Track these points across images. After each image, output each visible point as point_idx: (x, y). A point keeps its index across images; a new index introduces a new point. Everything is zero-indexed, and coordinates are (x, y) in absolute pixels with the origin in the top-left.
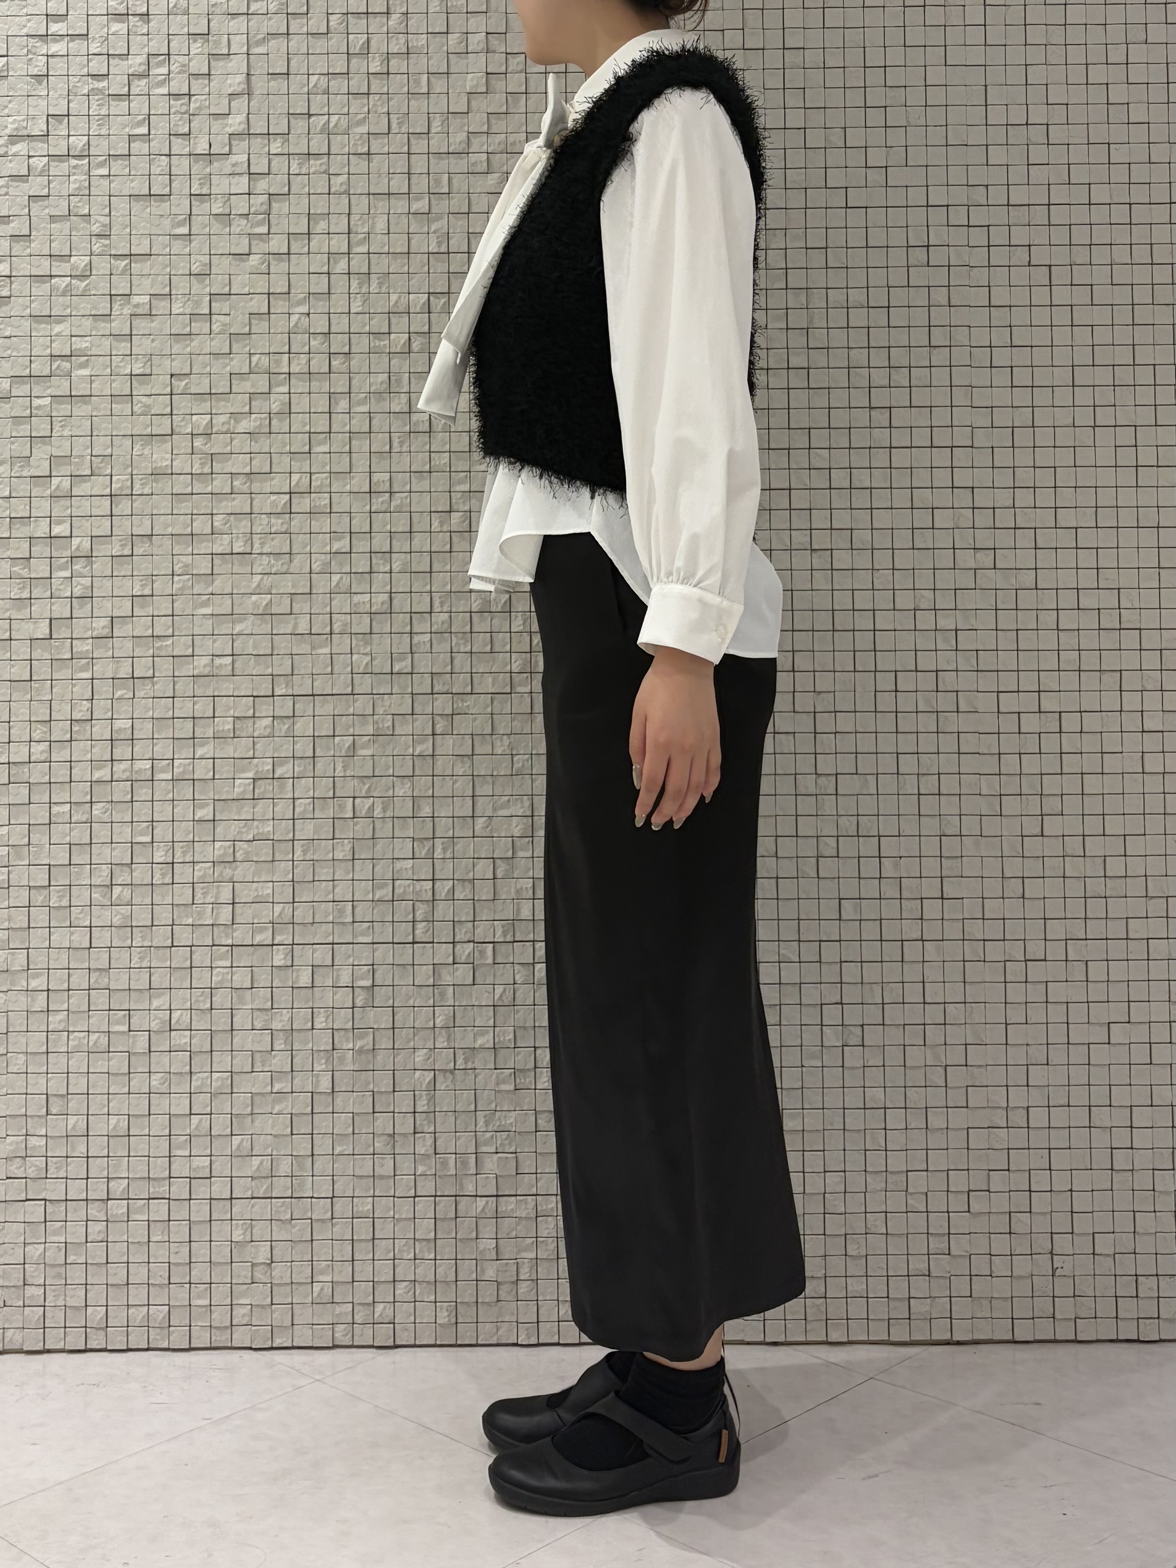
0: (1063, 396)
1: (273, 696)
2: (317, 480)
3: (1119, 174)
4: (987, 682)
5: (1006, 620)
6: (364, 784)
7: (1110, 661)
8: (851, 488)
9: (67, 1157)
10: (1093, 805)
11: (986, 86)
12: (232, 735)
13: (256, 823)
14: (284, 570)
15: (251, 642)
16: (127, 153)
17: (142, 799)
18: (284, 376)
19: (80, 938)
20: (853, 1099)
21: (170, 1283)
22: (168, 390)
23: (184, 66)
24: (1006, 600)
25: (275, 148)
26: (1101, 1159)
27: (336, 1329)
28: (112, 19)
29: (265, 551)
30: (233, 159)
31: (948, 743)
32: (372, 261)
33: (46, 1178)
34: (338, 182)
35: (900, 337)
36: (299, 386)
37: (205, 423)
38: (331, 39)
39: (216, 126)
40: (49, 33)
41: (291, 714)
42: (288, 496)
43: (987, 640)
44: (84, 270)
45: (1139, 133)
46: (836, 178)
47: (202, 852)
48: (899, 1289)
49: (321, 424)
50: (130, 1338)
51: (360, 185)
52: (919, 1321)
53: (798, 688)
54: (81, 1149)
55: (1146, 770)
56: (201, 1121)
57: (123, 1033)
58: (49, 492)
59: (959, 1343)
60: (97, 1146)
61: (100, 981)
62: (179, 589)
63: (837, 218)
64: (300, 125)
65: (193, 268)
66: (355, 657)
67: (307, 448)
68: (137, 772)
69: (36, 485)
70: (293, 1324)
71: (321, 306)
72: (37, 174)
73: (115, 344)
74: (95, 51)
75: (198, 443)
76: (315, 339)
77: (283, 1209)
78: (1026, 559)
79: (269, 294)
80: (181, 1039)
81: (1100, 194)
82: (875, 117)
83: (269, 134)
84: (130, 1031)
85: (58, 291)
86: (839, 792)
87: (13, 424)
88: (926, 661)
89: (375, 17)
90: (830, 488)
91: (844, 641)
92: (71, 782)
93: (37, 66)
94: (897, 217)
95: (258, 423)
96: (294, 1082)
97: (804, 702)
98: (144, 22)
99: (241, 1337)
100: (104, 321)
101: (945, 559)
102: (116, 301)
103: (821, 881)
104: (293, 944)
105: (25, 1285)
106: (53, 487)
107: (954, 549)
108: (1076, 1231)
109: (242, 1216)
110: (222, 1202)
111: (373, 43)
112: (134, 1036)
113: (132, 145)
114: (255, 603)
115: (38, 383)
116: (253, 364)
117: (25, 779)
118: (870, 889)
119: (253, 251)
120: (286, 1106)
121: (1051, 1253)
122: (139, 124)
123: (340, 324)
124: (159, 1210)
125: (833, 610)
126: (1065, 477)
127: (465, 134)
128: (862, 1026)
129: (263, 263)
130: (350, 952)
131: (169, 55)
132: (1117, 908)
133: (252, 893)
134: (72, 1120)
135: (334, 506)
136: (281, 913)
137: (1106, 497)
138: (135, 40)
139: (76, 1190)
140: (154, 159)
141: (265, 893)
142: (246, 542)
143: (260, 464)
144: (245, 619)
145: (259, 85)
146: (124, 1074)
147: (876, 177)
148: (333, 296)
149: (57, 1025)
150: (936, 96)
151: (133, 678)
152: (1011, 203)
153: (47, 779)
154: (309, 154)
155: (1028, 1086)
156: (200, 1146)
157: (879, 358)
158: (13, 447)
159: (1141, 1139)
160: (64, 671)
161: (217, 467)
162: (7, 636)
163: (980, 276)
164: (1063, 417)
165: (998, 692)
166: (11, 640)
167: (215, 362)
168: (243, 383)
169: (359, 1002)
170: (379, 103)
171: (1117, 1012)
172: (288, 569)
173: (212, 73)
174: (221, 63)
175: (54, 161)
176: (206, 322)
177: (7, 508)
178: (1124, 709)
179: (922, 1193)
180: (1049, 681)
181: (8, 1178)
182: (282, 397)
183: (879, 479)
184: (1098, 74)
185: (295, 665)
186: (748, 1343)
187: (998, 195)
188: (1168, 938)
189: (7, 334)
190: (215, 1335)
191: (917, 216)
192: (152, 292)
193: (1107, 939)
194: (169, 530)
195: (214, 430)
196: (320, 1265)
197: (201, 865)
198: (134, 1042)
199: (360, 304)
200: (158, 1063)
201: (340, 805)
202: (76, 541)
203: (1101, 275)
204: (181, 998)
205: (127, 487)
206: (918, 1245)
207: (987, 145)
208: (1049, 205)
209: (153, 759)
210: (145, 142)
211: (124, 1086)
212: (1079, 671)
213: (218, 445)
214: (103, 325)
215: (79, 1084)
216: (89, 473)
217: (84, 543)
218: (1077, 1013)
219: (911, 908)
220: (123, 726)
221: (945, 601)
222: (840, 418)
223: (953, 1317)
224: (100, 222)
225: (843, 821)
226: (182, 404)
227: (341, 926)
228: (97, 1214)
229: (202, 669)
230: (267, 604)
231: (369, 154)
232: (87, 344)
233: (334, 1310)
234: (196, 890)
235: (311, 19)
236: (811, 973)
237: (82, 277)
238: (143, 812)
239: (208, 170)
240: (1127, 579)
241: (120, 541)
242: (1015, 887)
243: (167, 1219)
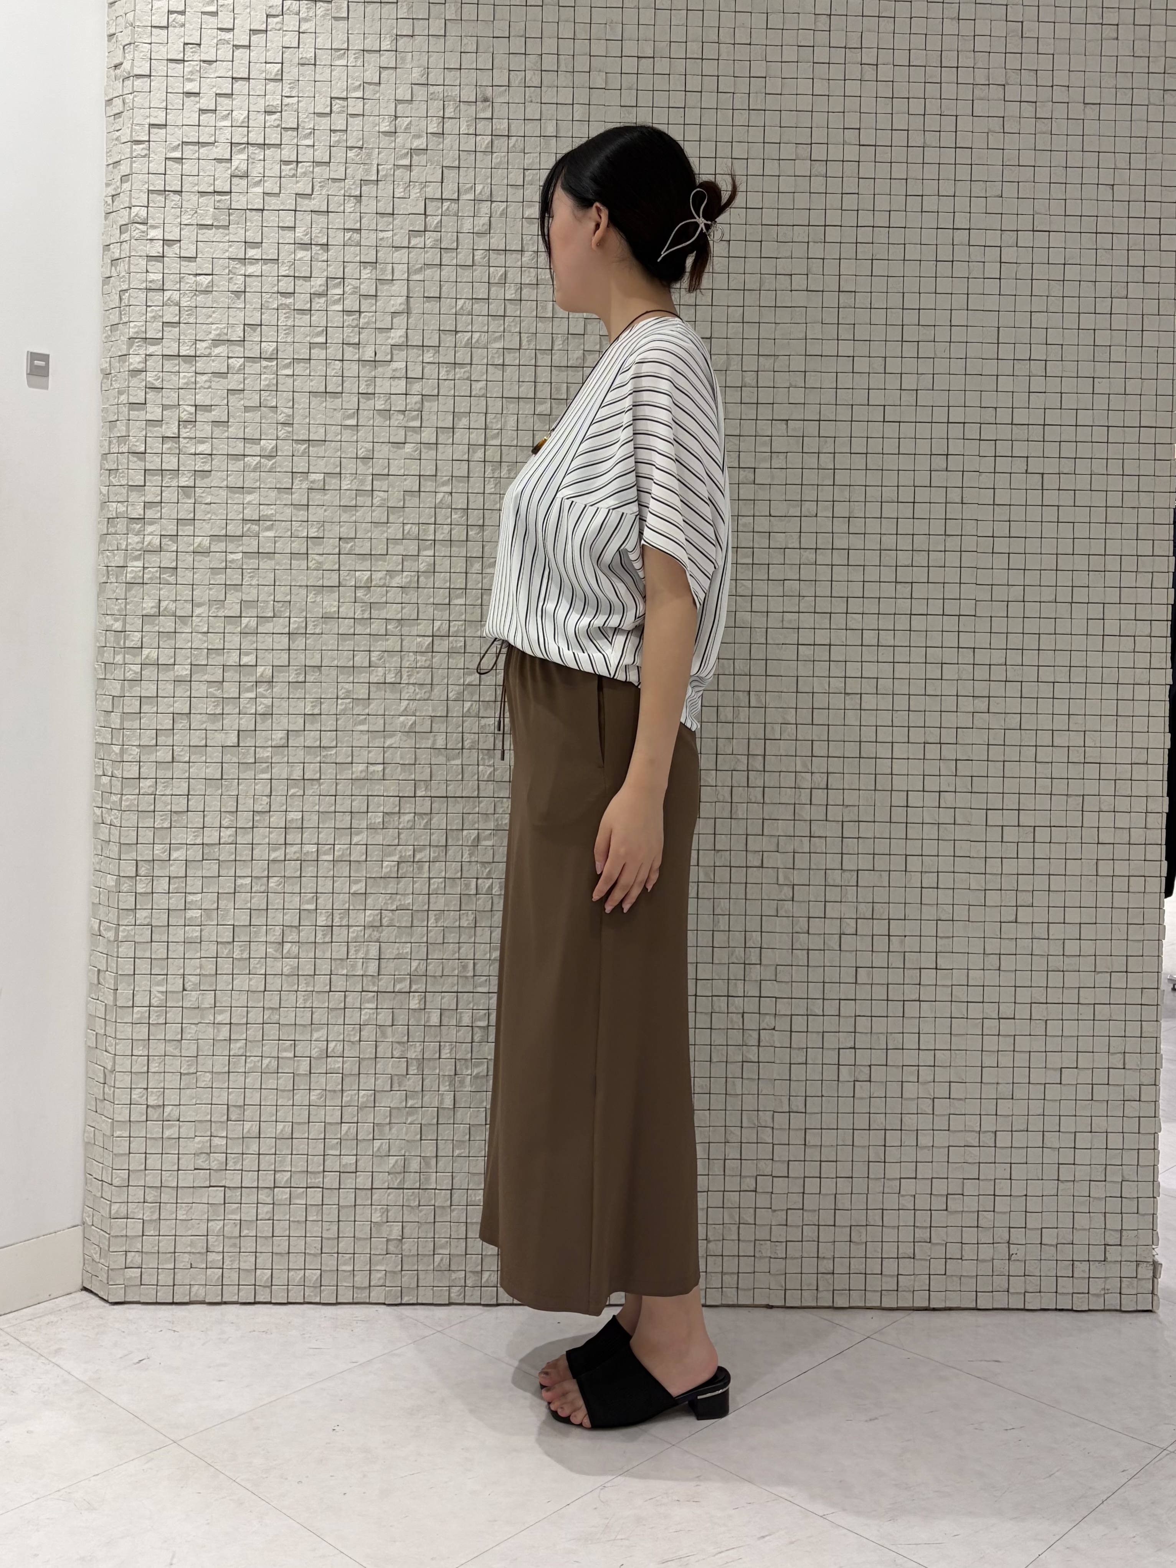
0: (1048, 578)
1: (415, 797)
2: (455, 625)
3: (1101, 402)
4: (979, 801)
5: (996, 753)
6: (486, 869)
7: (1076, 787)
8: (878, 646)
9: (243, 1154)
10: (1057, 899)
11: (998, 328)
12: (381, 827)
13: (399, 896)
14: (426, 697)
15: (399, 753)
16: (308, 358)
17: (309, 875)
18: (430, 542)
19: (257, 983)
20: (861, 1122)
21: (322, 1253)
22: (337, 551)
23: (356, 288)
24: (996, 737)
25: (429, 356)
26: (1051, 1172)
27: (452, 1290)
28: (298, 247)
29: (411, 682)
30: (394, 365)
31: (946, 848)
32: (503, 452)
33: (226, 1170)
34: (478, 387)
35: (921, 527)
36: (443, 550)
37: (366, 578)
38: (476, 270)
39: (381, 337)
40: (247, 257)
41: (429, 812)
42: (431, 638)
43: (979, 768)
44: (271, 451)
45: (1117, 371)
46: (877, 397)
47: (356, 918)
48: (890, 1267)
49: (459, 582)
50: (289, 1294)
51: (496, 391)
52: (904, 1293)
53: (830, 802)
54: (254, 1148)
55: (1100, 874)
56: (349, 1128)
57: (289, 1058)
58: (239, 629)
59: (934, 1309)
60: (267, 1146)
61: (272, 1017)
62: (342, 710)
63: (876, 430)
64: (448, 340)
65: (359, 453)
66: (481, 768)
67: (447, 601)
68: (305, 854)
69: (229, 624)
70: (418, 1286)
71: (461, 487)
72: (234, 372)
73: (294, 512)
74: (284, 274)
75: (360, 593)
76: (456, 513)
77: (412, 1198)
78: (1013, 705)
79: (420, 476)
80: (335, 1064)
81: (1085, 418)
82: (910, 350)
83: (423, 346)
84: (295, 1057)
85: (250, 466)
86: (859, 885)
87: (212, 573)
88: (932, 784)
89: (512, 254)
90: (862, 645)
91: (867, 766)
92: (252, 860)
93: (236, 284)
94: (923, 430)
95: (408, 580)
96: (424, 1099)
97: (835, 813)
98: (324, 251)
99: (377, 1295)
100: (287, 493)
101: (949, 703)
102: (296, 478)
103: (842, 953)
104: (426, 992)
105: (207, 1251)
106: (243, 626)
107: (957, 696)
108: (1028, 1226)
109: (380, 1202)
110: (364, 1191)
111: (509, 275)
112: (298, 1061)
113: (312, 351)
114: (403, 722)
115: (232, 542)
116: (406, 532)
117: (216, 857)
118: (880, 960)
119: (408, 441)
120: (417, 1117)
121: (1008, 1242)
122: (318, 334)
123: (477, 502)
124: (315, 1196)
125: (860, 742)
126: (1047, 642)
127: (582, 351)
128: (870, 1066)
129: (416, 451)
130: (471, 999)
131: (344, 278)
132: (1072, 980)
133: (394, 951)
134: (247, 1125)
135: (467, 647)
136: (417, 968)
137: (1078, 659)
138: (317, 265)
139: (249, 1180)
140: (330, 363)
141: (405, 951)
142: (396, 674)
143: (409, 612)
144: (394, 735)
145: (417, 306)
146: (289, 1091)
147: (908, 398)
148: (471, 479)
149: (237, 1051)
150: (959, 334)
151: (304, 779)
152: (1014, 423)
153: (233, 857)
154: (455, 364)
155: (996, 1115)
156: (349, 1148)
157: (904, 543)
158: (211, 593)
159: (1082, 1157)
160: (249, 772)
161: (375, 614)
162: (203, 743)
163: (986, 480)
164: (1048, 594)
165: (987, 809)
166: (206, 746)
167: (375, 529)
168: (398, 547)
169: (476, 1039)
170: (513, 324)
171: (1069, 1060)
172: (430, 696)
173: (378, 294)
174: (386, 287)
175: (249, 362)
176: (369, 496)
177: (205, 642)
178: (1084, 825)
179: (911, 1196)
180: (1027, 802)
181: (195, 1169)
182: (428, 559)
183: (902, 639)
184: (1087, 321)
185: (433, 773)
186: (772, 1307)
187: (1004, 416)
188: (1110, 1004)
189: (208, 501)
190: (357, 1293)
191: (940, 431)
192: (325, 471)
193: (1063, 1003)
194: (335, 663)
195: (373, 584)
196: (440, 1241)
197: (354, 928)
198: (298, 1066)
199: (493, 486)
200: (317, 1082)
201: (466, 885)
202: (260, 670)
203: (1083, 482)
204: (336, 1032)
205: (302, 628)
206: (906, 1235)
207: (997, 376)
208: (1044, 425)
209: (318, 844)
210: (323, 349)
211: (289, 1100)
212: (1051, 794)
213: (376, 595)
214: (285, 496)
215: (253, 1098)
216: (272, 615)
217: (267, 670)
218: (1037, 1060)
219: (912, 976)
220: (295, 818)
221: (948, 736)
222: (872, 590)
223: (931, 1290)
224: (284, 413)
225: (862, 907)
226: (348, 562)
227: (464, 979)
228: (265, 1198)
229: (359, 774)
230: (412, 724)
231: (503, 365)
232: (273, 512)
233: (450, 1276)
234: (350, 948)
235: (460, 253)
236: (830, 1024)
237: (270, 457)
238: (309, 886)
239: (373, 373)
240: (1092, 723)
241: (296, 670)
242: (993, 961)
243: (321, 1203)
